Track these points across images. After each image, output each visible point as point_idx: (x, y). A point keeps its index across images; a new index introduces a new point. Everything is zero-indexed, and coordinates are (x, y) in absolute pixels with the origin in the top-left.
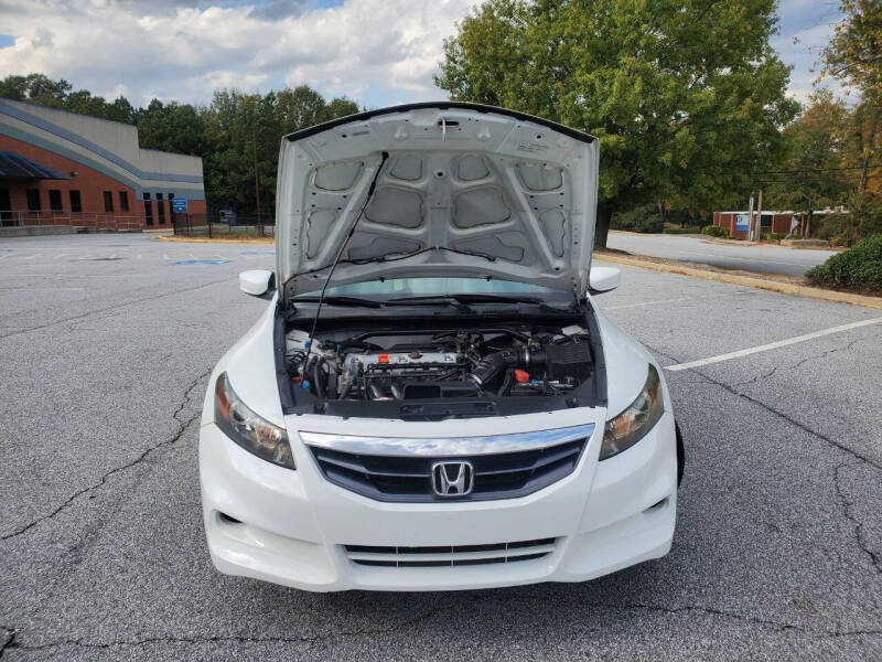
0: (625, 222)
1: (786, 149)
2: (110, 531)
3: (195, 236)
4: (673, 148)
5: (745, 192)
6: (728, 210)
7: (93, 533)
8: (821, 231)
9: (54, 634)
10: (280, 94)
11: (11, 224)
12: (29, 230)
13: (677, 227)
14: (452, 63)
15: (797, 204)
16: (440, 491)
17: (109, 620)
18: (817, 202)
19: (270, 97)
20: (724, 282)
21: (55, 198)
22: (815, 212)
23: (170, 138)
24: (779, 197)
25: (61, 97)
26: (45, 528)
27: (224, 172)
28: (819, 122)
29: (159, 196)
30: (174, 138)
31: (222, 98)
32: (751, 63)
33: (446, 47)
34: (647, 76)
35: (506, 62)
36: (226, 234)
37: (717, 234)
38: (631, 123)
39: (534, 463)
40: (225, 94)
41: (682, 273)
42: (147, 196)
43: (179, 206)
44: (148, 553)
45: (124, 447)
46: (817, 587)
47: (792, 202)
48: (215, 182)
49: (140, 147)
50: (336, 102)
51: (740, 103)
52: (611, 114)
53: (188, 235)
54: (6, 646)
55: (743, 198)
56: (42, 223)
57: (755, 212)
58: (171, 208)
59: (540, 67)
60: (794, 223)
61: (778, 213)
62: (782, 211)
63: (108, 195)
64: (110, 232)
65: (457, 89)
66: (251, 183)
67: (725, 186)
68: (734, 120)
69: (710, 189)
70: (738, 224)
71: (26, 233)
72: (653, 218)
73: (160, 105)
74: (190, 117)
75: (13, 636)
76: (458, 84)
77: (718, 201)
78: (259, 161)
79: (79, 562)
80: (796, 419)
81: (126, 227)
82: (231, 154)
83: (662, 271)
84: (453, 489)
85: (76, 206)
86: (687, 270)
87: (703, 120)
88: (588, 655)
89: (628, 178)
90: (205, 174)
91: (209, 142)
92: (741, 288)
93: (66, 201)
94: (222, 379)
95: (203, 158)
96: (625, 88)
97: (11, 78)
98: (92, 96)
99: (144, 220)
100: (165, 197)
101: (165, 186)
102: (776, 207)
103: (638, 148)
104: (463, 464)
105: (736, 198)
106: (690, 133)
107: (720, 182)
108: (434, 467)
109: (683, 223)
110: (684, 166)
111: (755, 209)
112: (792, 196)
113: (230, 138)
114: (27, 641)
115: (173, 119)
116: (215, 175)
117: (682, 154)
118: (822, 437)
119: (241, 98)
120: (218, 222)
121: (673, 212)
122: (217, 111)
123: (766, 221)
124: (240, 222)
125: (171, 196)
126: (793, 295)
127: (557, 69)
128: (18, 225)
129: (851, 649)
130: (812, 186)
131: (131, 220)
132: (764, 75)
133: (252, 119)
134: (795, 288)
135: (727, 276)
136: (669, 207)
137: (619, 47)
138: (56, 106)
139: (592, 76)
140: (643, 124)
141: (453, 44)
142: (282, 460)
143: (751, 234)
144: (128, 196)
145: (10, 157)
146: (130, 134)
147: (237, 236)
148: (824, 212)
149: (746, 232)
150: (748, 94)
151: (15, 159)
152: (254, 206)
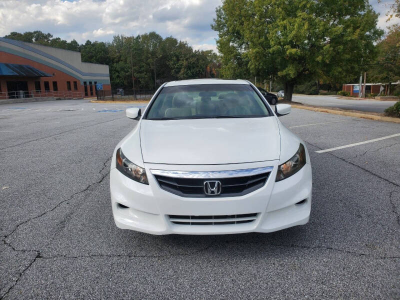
0: (301, 90)
1: (377, 53)
2: (76, 216)
3: (106, 100)
4: (323, 54)
5: (357, 74)
6: (350, 83)
7: (69, 217)
8: (395, 92)
9: (55, 253)
10: (142, 36)
11: (29, 97)
12: (36, 99)
13: (326, 92)
14: (219, 19)
15: (383, 80)
16: (207, 193)
17: (77, 248)
18: (393, 78)
19: (138, 37)
20: (346, 115)
21: (47, 84)
22: (392, 84)
23: (95, 58)
24: (375, 76)
25: (48, 41)
26: (50, 215)
27: (118, 72)
28: (394, 41)
29: (90, 83)
30: (96, 57)
31: (116, 39)
32: (360, 12)
33: (217, 11)
34: (311, 21)
35: (245, 17)
36: (120, 99)
37: (344, 95)
38: (303, 43)
39: (247, 182)
40: (118, 37)
41: (326, 112)
42: (85, 83)
43: (99, 87)
44: (91, 224)
45: (80, 184)
46: (377, 240)
47: (381, 79)
48: (114, 76)
49: (82, 61)
50: (168, 39)
51: (354, 32)
52: (294, 39)
53: (103, 100)
54: (36, 257)
55: (356, 77)
56: (42, 96)
57: (363, 84)
58: (96, 88)
59: (260, 19)
60: (382, 89)
61: (374, 84)
62: (376, 83)
63: (69, 83)
64: (70, 99)
65: (222, 30)
66: (130, 76)
67: (347, 71)
68: (351, 40)
69: (340, 73)
70: (354, 90)
71: (34, 100)
72: (314, 88)
73: (91, 42)
74: (103, 47)
75: (39, 254)
76: (222, 28)
77: (344, 79)
78: (133, 67)
79: (64, 227)
80: (374, 173)
81: (76, 97)
82: (121, 63)
83: (317, 111)
84: (213, 192)
85: (56, 88)
86: (329, 110)
87: (337, 41)
88: (274, 264)
89: (302, 69)
90: (110, 73)
91: (111, 59)
92: (354, 118)
93: (51, 86)
94: (119, 151)
95: (109, 65)
96: (300, 27)
97: (26, 33)
98: (61, 40)
99: (84, 94)
100: (93, 83)
101: (93, 79)
102: (373, 81)
103: (306, 55)
104: (217, 182)
105: (353, 77)
106: (330, 47)
107: (345, 69)
108: (205, 183)
109: (328, 90)
110: (328, 62)
111: (363, 82)
112: (381, 76)
113: (121, 56)
114: (45, 255)
115: (96, 49)
116: (114, 73)
117: (327, 56)
118: (386, 180)
119: (125, 38)
120: (116, 94)
121: (324, 85)
122: (115, 44)
123: (368, 88)
124: (126, 94)
125: (96, 83)
126: (379, 121)
127: (268, 19)
128: (31, 97)
129: (390, 264)
130: (391, 71)
131: (79, 94)
132: (365, 18)
133: (130, 48)
134: (379, 118)
135: (347, 113)
136: (321, 83)
137: (297, 8)
138: (46, 45)
139: (285, 22)
140: (308, 43)
141: (220, 10)
142: (143, 181)
143: (361, 94)
144: (77, 83)
145: (28, 67)
146: (78, 56)
147: (124, 100)
148: (397, 83)
149: (358, 93)
150: (358, 27)
151: (30, 68)
152: (132, 86)
